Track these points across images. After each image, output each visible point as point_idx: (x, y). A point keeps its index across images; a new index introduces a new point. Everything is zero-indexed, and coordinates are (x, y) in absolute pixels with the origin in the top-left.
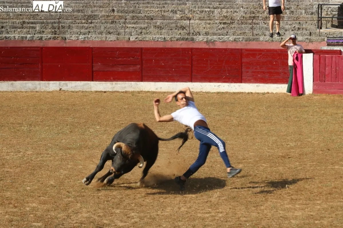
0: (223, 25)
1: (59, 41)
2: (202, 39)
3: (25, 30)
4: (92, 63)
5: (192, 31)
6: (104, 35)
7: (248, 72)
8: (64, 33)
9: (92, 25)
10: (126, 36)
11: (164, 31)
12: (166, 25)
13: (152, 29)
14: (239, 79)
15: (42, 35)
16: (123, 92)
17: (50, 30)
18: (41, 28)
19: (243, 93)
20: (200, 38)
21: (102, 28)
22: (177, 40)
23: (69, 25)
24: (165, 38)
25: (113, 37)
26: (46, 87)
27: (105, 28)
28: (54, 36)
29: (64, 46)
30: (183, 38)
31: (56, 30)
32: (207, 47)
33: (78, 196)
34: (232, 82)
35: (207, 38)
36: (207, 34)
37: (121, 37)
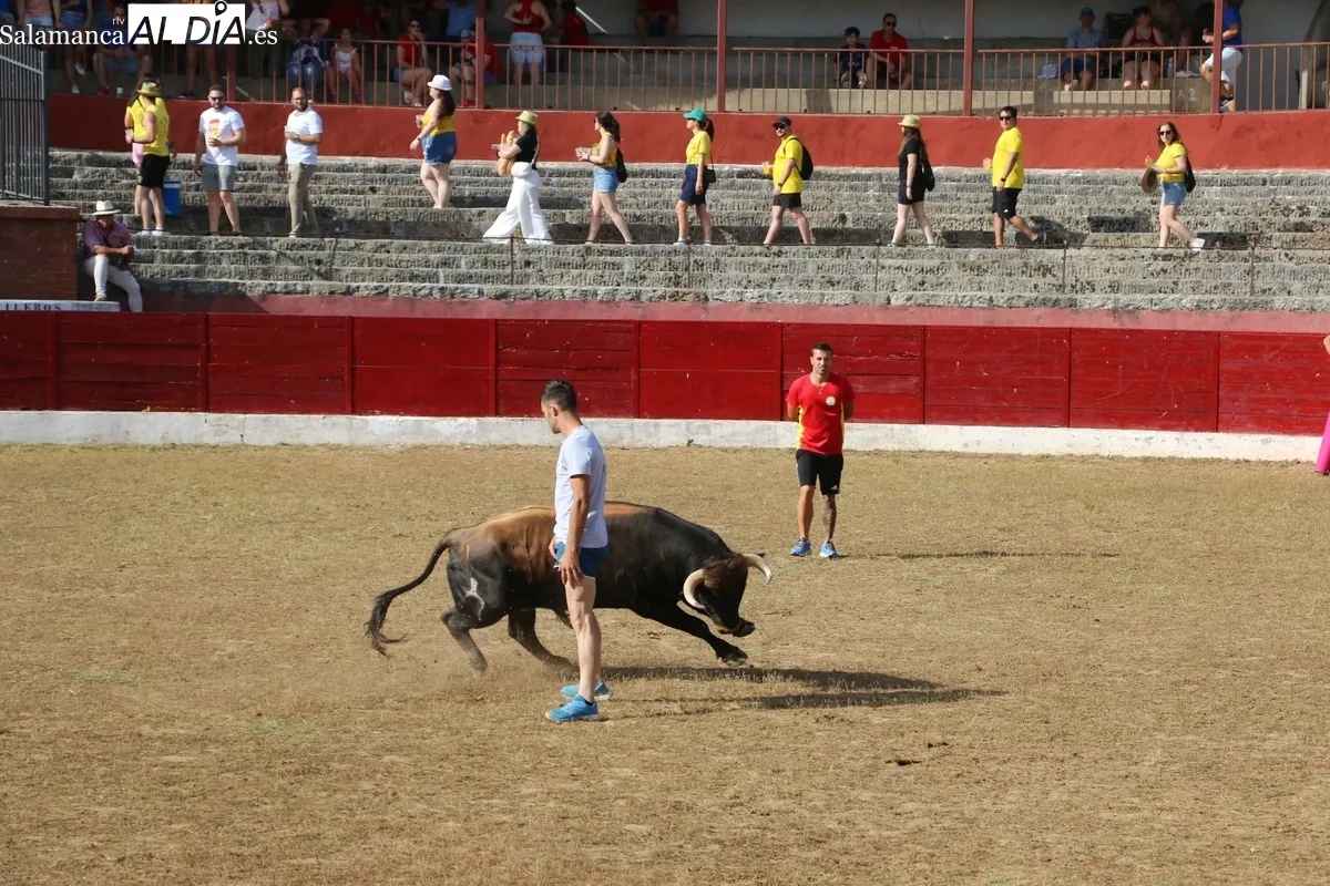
0: (1161, 263)
1: (687, 304)
2: (1100, 303)
3: (591, 273)
4: (782, 369)
5: (1070, 280)
6: (816, 290)
7: (1236, 400)
8: (703, 281)
9: (783, 260)
10: (878, 292)
11: (988, 278)
12: (994, 262)
13: (954, 273)
14: (1210, 420)
15: (639, 288)
16: (868, 453)
17: (662, 273)
18: (637, 268)
19: (1220, 460)
20: (1092, 300)
21: (811, 268)
22: (1027, 305)
23: (717, 260)
24: (991, 299)
25: (841, 296)
26: (650, 435)
27: (818, 268)
28: (673, 289)
29: (705, 320)
30: (1044, 300)
31: (679, 273)
32: (1115, 325)
33: (751, 749)
34: (1187, 430)
35: (1116, 301)
36: (1114, 287)
37: (863, 294)
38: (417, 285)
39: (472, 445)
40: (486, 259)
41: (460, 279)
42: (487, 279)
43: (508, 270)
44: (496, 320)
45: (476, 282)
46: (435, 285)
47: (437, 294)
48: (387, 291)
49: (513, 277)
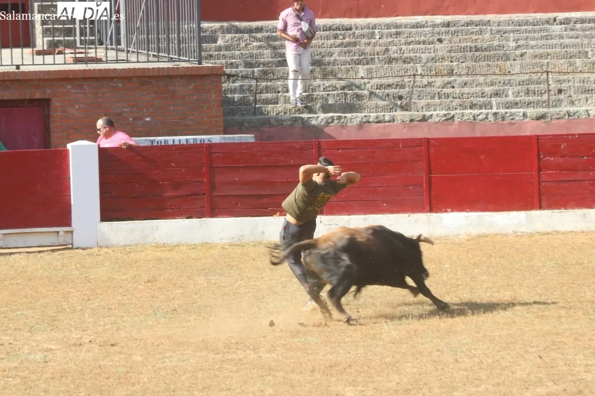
38: (476, 112)
39: (521, 232)
40: (528, 89)
41: (509, 105)
42: (529, 104)
43: (545, 97)
44: (538, 136)
45: (521, 107)
46: (490, 111)
47: (491, 118)
48: (453, 117)
49: (549, 102)
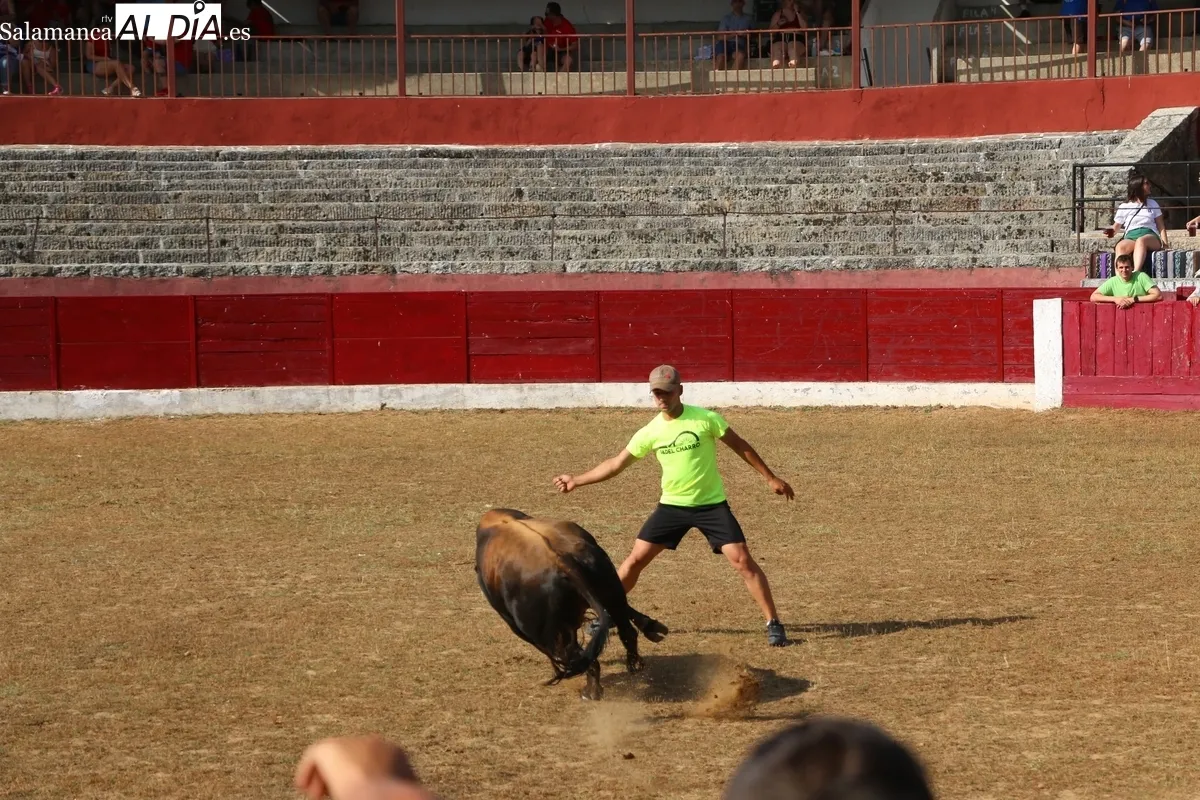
0: (813, 227)
1: (376, 277)
2: (758, 265)
3: (284, 250)
4: (467, 336)
5: (731, 245)
6: (497, 260)
7: (884, 351)
8: (391, 255)
9: (465, 233)
10: (555, 261)
11: (655, 245)
12: (660, 230)
13: (624, 241)
14: (861, 371)
15: (331, 262)
16: (550, 411)
17: (351, 248)
18: (328, 244)
19: (871, 407)
20: (752, 263)
21: (491, 242)
22: (692, 269)
23: (403, 235)
24: (659, 265)
25: (520, 265)
26: (345, 400)
27: (498, 240)
28: (362, 263)
29: (393, 291)
30: (707, 264)
31: (368, 248)
32: (772, 286)
33: (445, 691)
34: (841, 380)
35: (773, 263)
36: (771, 251)
37: (542, 263)
38: (116, 265)
39: (175, 415)
40: (183, 239)
41: (159, 258)
42: (185, 258)
43: (205, 249)
44: (195, 297)
45: (175, 261)
46: (135, 264)
47: (137, 274)
48: (88, 271)
49: (210, 255)
